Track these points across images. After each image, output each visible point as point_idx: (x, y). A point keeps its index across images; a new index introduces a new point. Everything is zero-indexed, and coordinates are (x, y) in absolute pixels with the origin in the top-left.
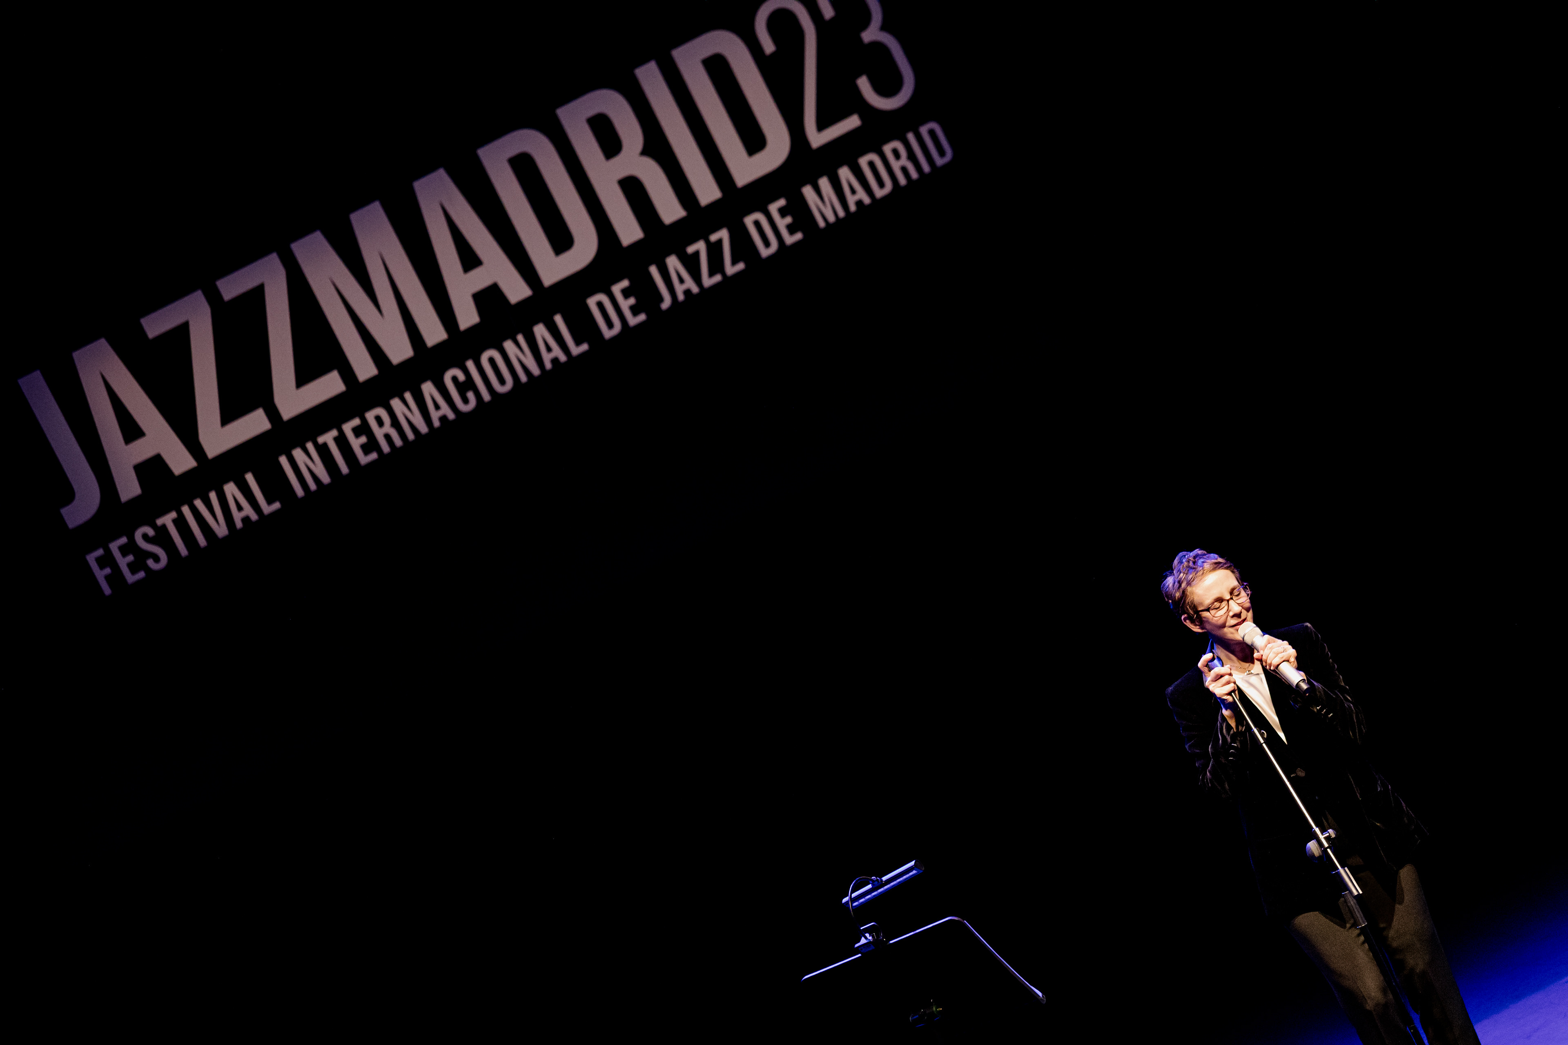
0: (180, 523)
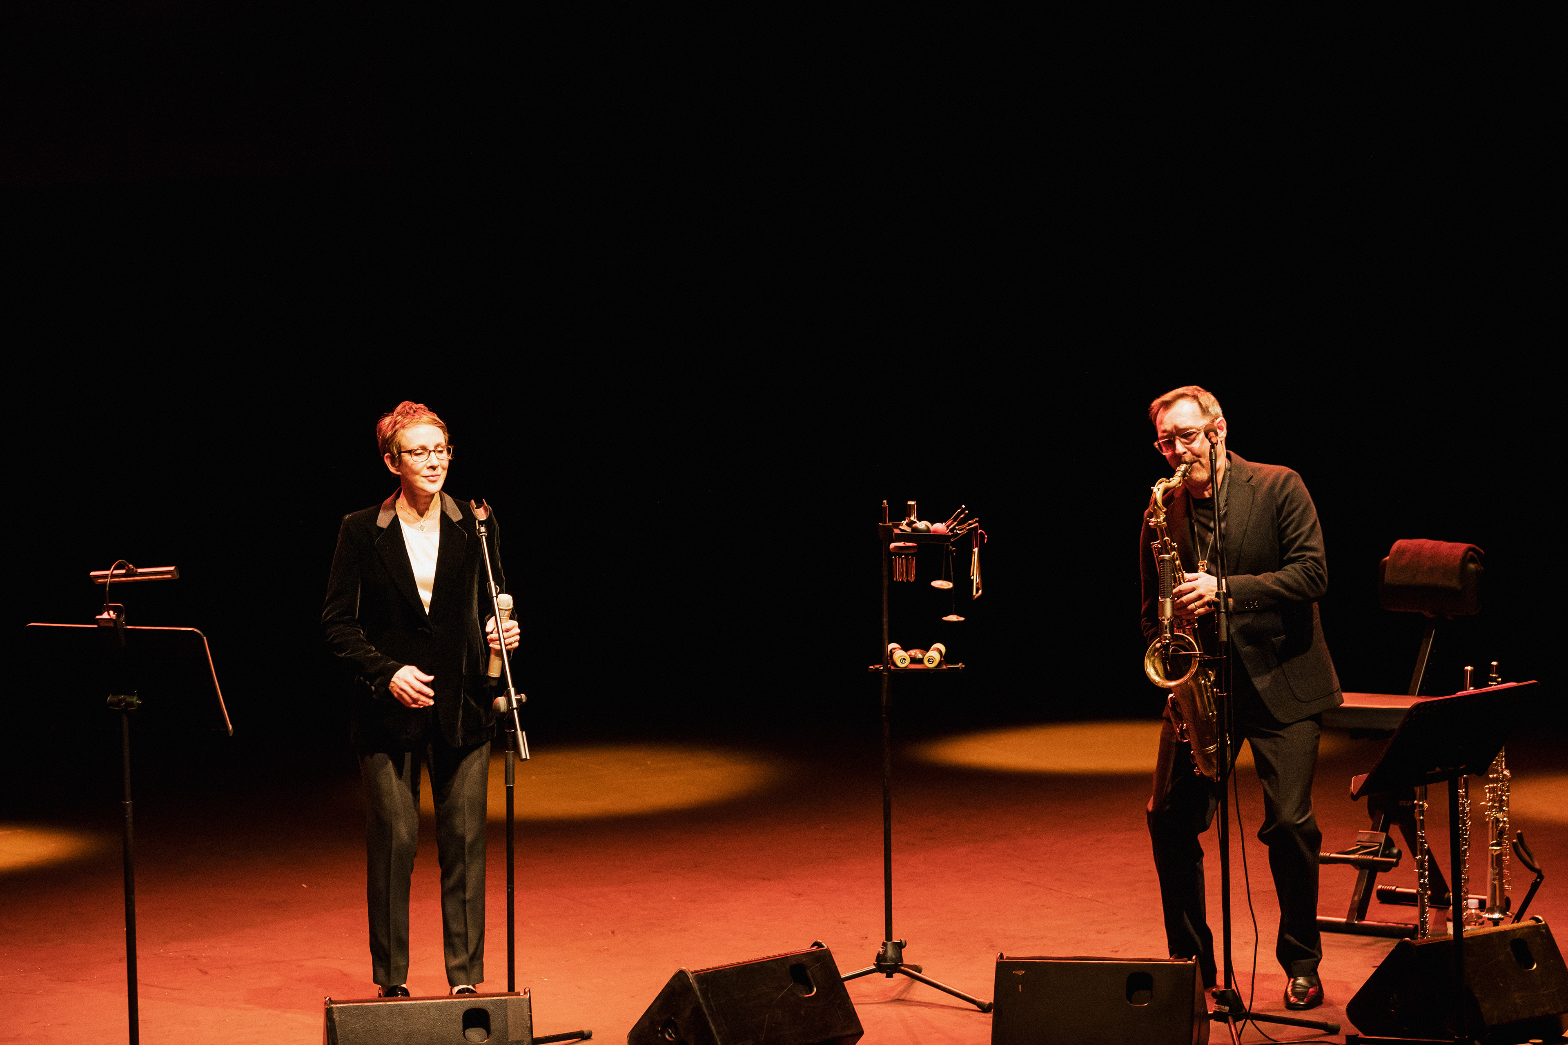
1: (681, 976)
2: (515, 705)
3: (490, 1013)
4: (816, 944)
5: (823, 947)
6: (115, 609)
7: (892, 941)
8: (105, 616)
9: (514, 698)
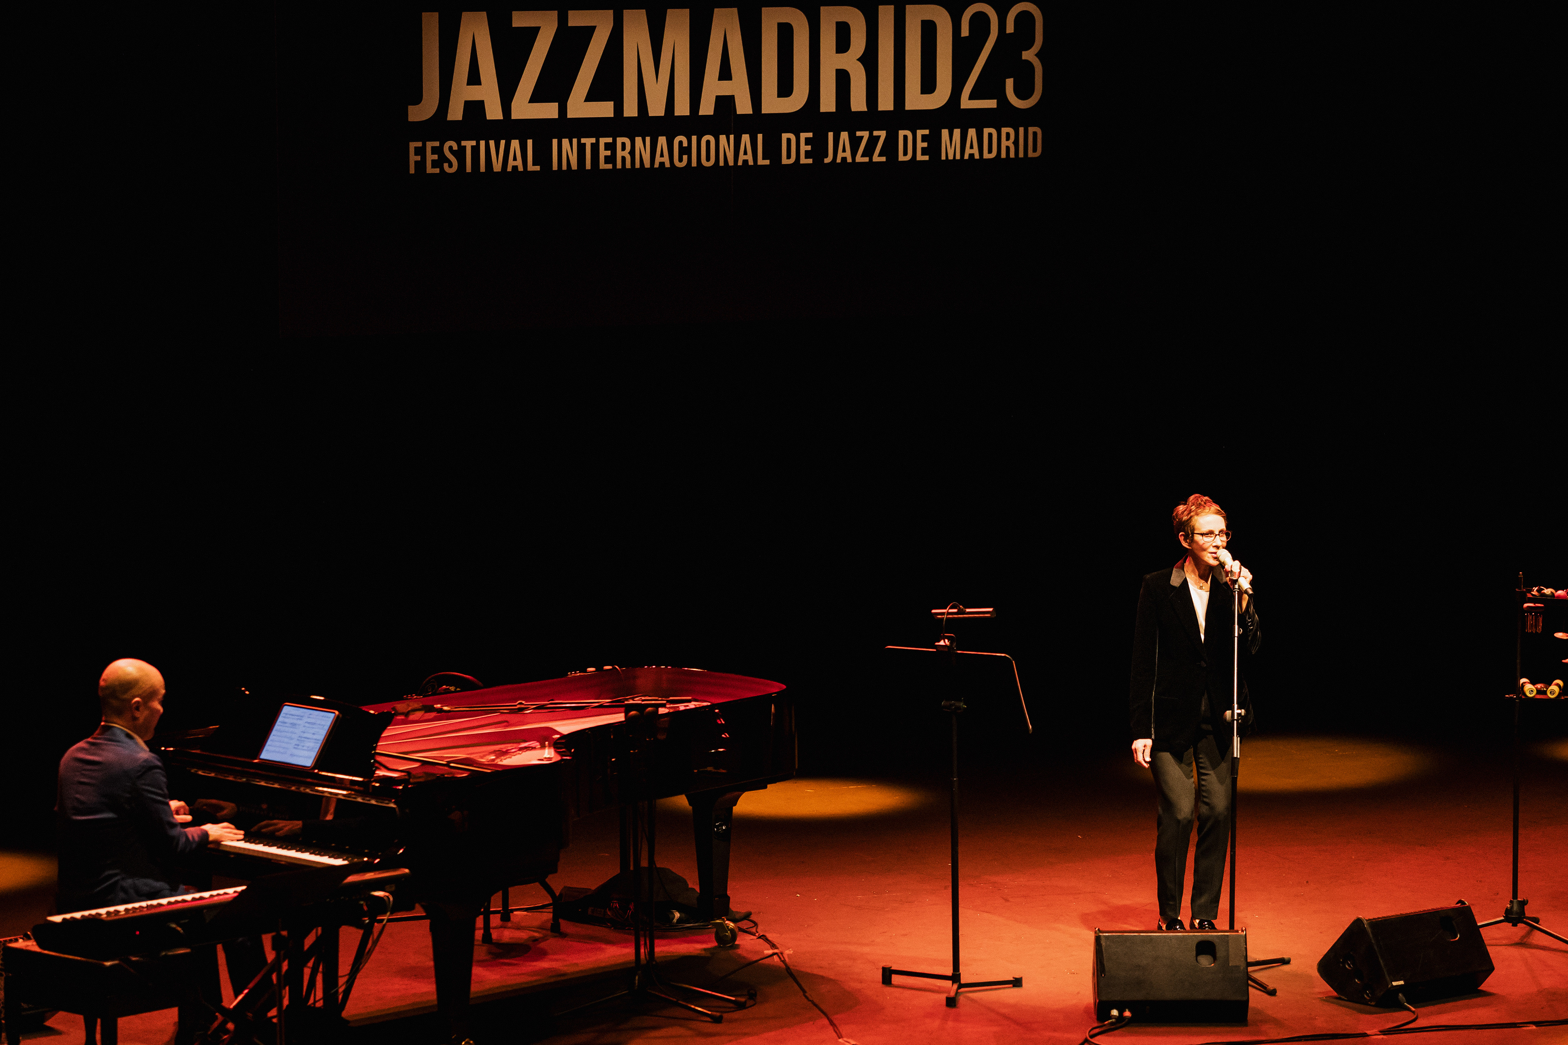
0: (476, 150)
1: (1358, 922)
3: (1216, 944)
4: (1460, 902)
5: (1466, 904)
6: (948, 638)
7: (1517, 899)
8: (942, 643)
9: (1237, 711)
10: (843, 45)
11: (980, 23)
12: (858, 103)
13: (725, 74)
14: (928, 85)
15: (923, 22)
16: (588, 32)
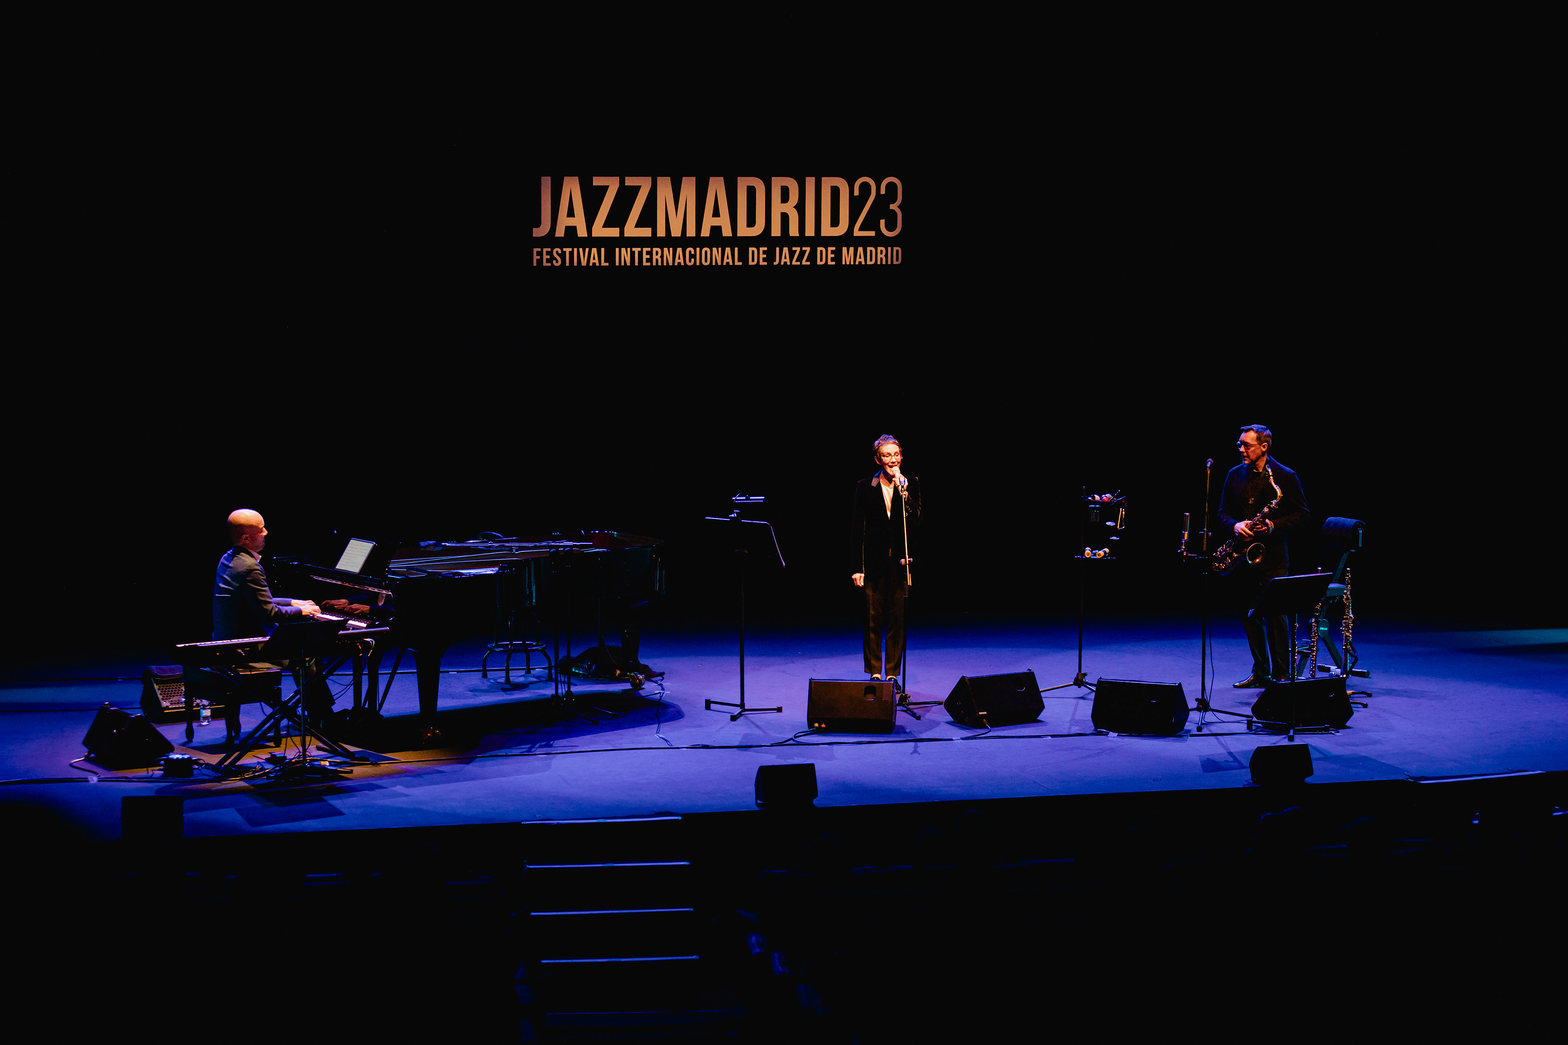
0: (571, 253)
1: (963, 678)
2: (908, 563)
4: (1029, 669)
5: (1032, 671)
6: (737, 513)
7: (1081, 672)
8: (733, 515)
9: (907, 559)
10: (785, 198)
11: (865, 187)
12: (794, 231)
13: (716, 213)
14: (835, 222)
15: (832, 187)
16: (637, 189)
